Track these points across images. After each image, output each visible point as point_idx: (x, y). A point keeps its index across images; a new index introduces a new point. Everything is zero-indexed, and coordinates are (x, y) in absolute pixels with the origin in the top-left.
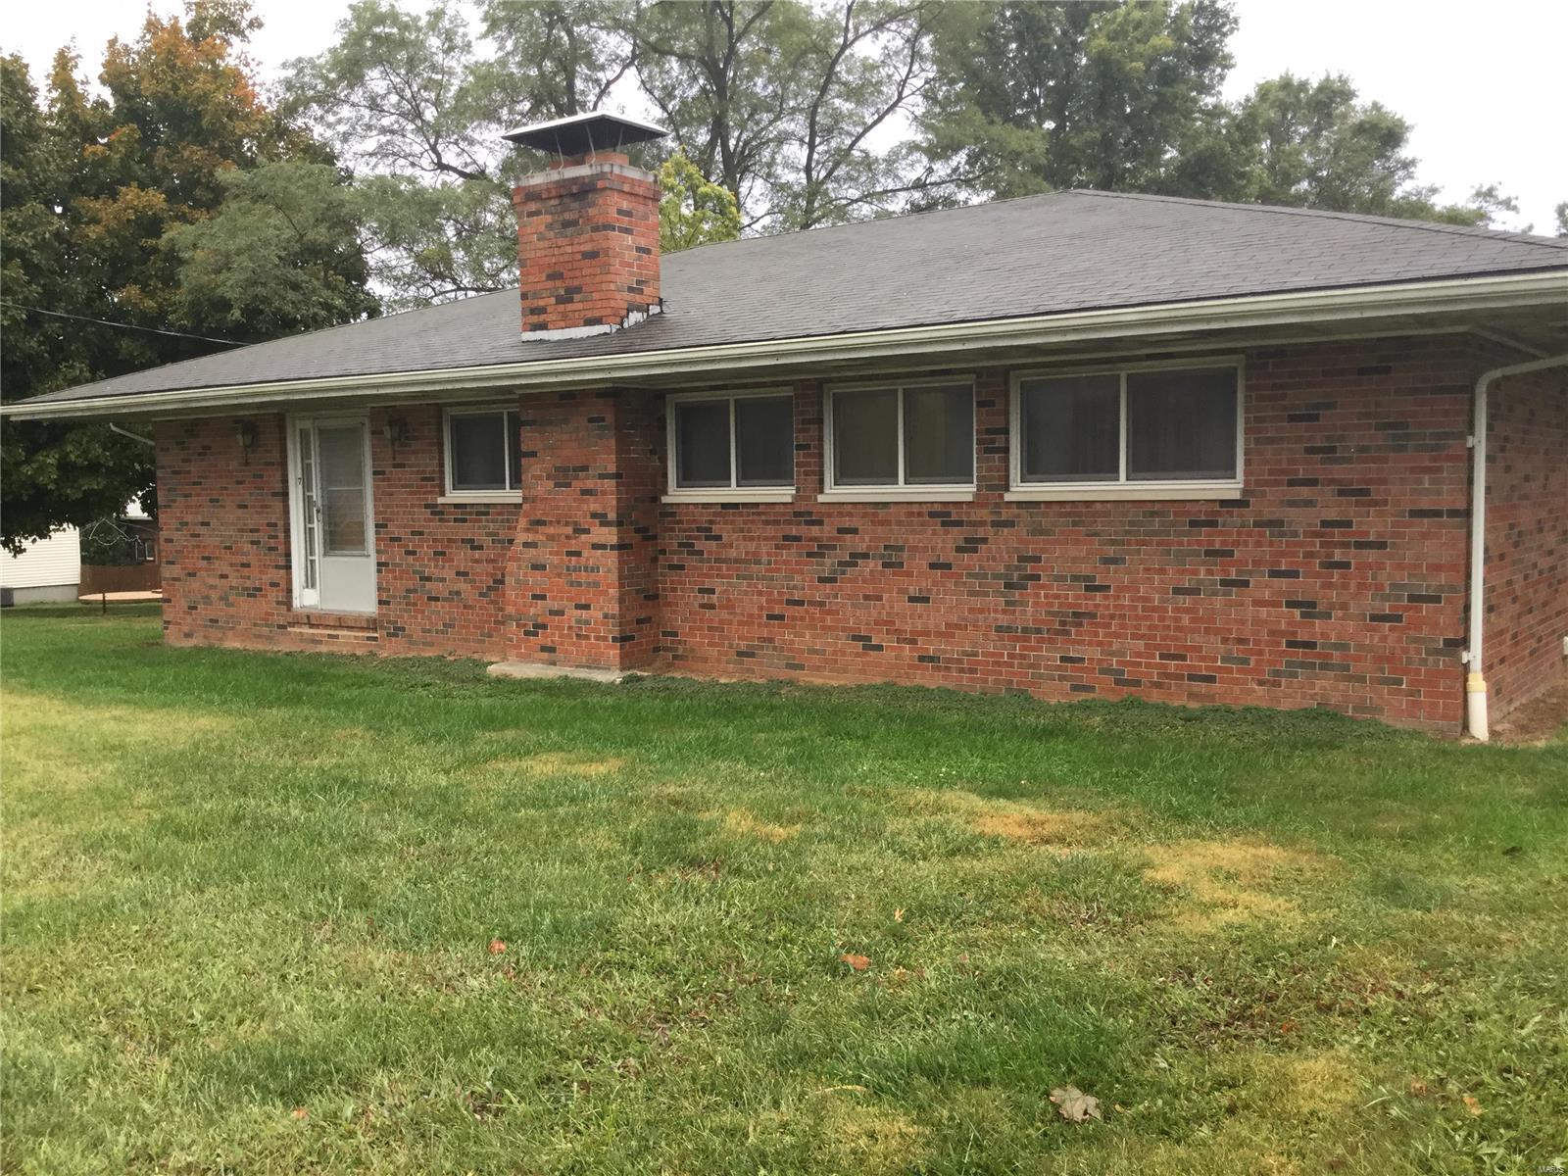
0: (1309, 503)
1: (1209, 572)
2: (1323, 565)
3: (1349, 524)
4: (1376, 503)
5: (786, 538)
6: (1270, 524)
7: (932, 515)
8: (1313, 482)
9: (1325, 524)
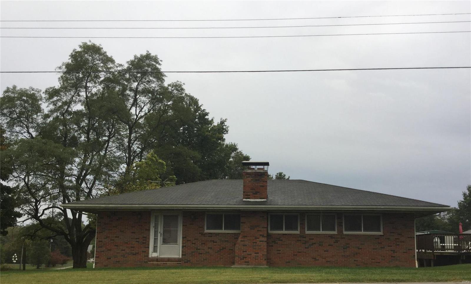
0: (393, 236)
1: (378, 246)
2: (396, 245)
3: (399, 239)
4: (403, 236)
5: (298, 240)
6: (388, 239)
7: (329, 236)
8: (394, 233)
9: (396, 239)
